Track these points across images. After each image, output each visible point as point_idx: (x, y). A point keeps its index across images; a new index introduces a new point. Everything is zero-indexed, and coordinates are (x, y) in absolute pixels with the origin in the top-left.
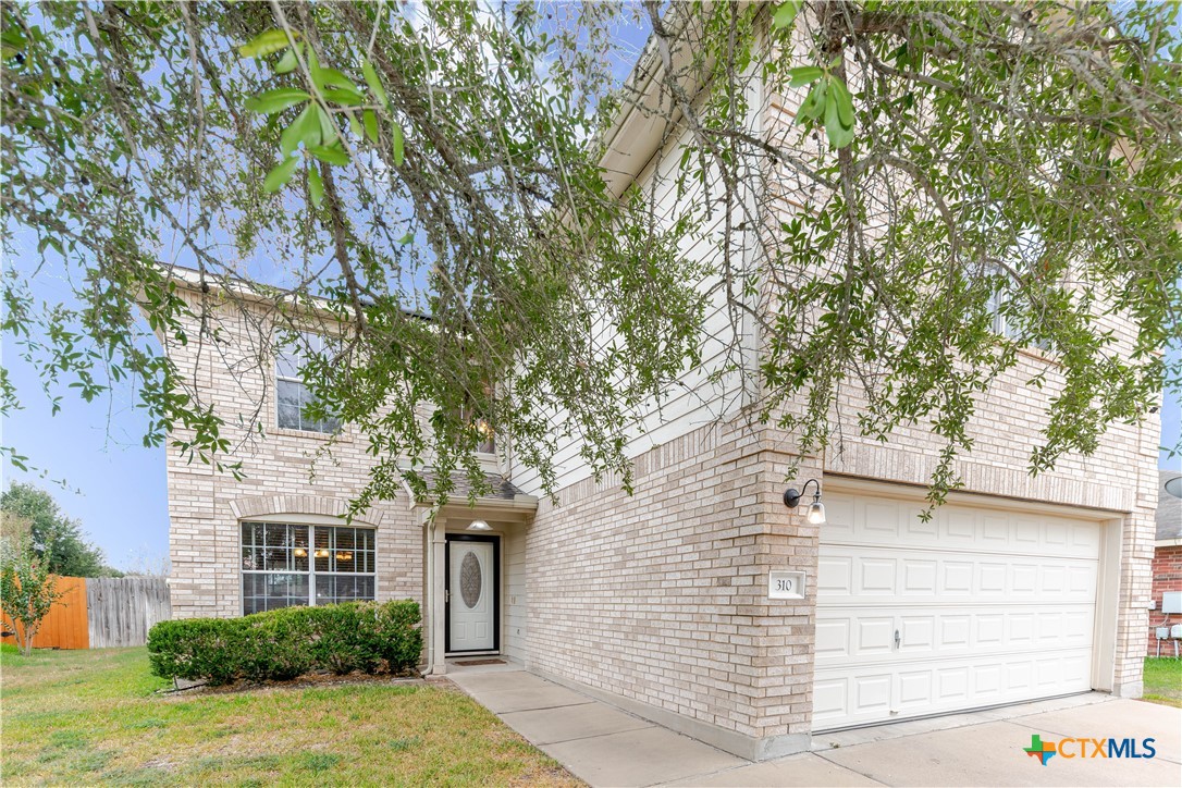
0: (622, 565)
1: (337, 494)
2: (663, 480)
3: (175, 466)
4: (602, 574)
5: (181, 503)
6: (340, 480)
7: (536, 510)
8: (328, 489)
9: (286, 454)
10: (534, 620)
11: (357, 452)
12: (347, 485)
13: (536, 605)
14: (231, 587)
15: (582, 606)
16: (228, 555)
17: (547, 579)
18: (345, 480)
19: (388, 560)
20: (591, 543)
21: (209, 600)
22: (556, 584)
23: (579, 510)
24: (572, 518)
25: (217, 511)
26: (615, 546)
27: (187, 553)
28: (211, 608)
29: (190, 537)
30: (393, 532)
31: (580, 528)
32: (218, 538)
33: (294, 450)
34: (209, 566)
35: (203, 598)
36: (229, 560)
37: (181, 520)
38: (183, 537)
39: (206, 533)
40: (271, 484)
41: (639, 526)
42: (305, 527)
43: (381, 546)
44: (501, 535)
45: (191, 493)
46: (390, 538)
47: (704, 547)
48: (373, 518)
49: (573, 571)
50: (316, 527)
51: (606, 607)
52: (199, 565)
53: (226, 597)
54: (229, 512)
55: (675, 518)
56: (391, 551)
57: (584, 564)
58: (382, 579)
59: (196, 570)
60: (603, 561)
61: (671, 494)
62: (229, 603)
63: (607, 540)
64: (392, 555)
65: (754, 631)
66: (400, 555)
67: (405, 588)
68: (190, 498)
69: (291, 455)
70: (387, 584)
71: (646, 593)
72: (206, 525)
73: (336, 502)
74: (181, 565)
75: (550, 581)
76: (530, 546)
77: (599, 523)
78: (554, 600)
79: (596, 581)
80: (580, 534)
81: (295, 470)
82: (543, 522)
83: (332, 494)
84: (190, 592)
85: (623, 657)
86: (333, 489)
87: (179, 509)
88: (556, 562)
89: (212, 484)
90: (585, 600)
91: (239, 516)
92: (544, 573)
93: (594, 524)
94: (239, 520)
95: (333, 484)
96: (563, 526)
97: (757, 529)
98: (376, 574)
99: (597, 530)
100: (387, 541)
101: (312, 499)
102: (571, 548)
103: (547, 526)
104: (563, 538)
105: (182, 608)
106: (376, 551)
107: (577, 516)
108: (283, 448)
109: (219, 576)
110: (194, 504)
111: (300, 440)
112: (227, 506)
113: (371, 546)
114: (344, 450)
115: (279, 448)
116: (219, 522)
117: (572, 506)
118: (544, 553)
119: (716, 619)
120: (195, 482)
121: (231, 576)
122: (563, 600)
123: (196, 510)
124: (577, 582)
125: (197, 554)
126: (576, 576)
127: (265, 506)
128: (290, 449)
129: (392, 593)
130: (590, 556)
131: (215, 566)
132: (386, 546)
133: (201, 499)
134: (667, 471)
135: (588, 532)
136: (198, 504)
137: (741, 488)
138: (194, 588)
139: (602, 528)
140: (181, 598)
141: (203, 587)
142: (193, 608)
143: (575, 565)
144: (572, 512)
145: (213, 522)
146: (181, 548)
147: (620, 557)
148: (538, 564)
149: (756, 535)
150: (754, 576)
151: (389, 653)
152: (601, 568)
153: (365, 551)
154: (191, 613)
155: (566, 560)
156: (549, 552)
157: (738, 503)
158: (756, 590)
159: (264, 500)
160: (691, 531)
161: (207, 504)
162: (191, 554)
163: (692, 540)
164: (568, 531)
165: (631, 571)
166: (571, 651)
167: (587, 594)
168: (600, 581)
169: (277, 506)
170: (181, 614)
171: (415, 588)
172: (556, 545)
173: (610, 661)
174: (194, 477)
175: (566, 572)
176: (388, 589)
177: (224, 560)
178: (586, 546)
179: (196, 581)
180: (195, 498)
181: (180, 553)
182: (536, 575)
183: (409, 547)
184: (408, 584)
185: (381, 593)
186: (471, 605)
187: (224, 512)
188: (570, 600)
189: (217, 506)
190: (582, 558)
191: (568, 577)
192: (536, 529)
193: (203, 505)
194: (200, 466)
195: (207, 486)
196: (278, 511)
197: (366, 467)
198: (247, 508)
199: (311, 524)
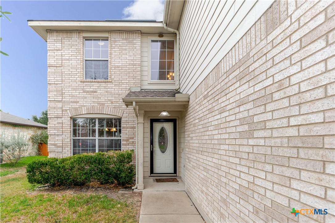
1: (106, 105)
3: (50, 98)
4: (227, 142)
5: (51, 112)
6: (107, 98)
7: (189, 102)
8: (103, 102)
9: (87, 90)
10: (188, 164)
11: (114, 85)
12: (110, 100)
13: (189, 156)
14: (67, 145)
15: (212, 164)
16: (67, 132)
17: (193, 141)
18: (109, 98)
19: (126, 132)
20: (218, 117)
21: (60, 150)
22: (198, 145)
23: (210, 93)
24: (206, 101)
25: (63, 115)
26: (241, 116)
27: (53, 132)
28: (61, 153)
29: (54, 125)
30: (128, 119)
31: (210, 106)
32: (63, 125)
33: (89, 87)
34: (60, 136)
35: (58, 149)
36: (67, 134)
37: (52, 119)
38: (52, 125)
39: (59, 123)
40: (82, 102)
42: (95, 119)
43: (124, 126)
44: (177, 118)
45: (55, 108)
46: (127, 122)
48: (120, 114)
50: (98, 119)
51: (232, 171)
52: (57, 136)
53: (66, 149)
54: (67, 114)
56: (127, 128)
57: (214, 132)
58: (123, 140)
59: (56, 138)
60: (228, 130)
62: (67, 151)
63: (231, 112)
64: (127, 130)
66: (131, 130)
68: (54, 110)
69: (88, 90)
70: (126, 142)
72: (60, 120)
73: (105, 108)
74: (51, 136)
76: (187, 123)
77: (224, 99)
78: (197, 155)
79: (222, 147)
80: (211, 111)
81: (90, 96)
82: (192, 108)
83: (103, 104)
84: (54, 146)
86: (104, 102)
87: (51, 114)
88: (198, 131)
89: (62, 104)
90: (214, 160)
93: (220, 101)
95: (104, 100)
96: (201, 108)
98: (122, 138)
99: (223, 105)
100: (125, 123)
101: (96, 107)
102: (206, 121)
103: (193, 110)
104: (201, 116)
105: (51, 153)
106: (122, 128)
107: (209, 99)
108: (86, 87)
109: (64, 140)
110: (55, 112)
111: (92, 83)
112: (67, 112)
113: (120, 126)
114: (108, 85)
115: (85, 87)
116: (64, 119)
117: (206, 93)
118: (192, 126)
120: (56, 104)
121: (68, 140)
122: (200, 156)
123: (56, 114)
124: (210, 146)
125: (56, 132)
126: (209, 142)
127: (79, 111)
128: (88, 87)
129: (127, 146)
130: (217, 127)
131: (62, 136)
133: (58, 110)
135: (216, 108)
139: (227, 103)
140: (51, 149)
141: (58, 145)
142: (55, 153)
143: (208, 133)
144: (205, 97)
145: (62, 119)
146: (51, 129)
148: (190, 133)
151: (116, 177)
152: (227, 136)
153: (118, 128)
154: (54, 155)
155: (203, 130)
156: (194, 125)
159: (78, 109)
161: (60, 112)
162: (55, 132)
164: (204, 110)
165: (262, 142)
167: (216, 156)
168: (226, 147)
169: (83, 111)
170: (51, 155)
172: (197, 121)
174: (56, 102)
175: (203, 138)
177: (65, 134)
178: (216, 119)
179: (56, 142)
180: (56, 110)
182: (189, 138)
185: (123, 147)
186: (163, 152)
187: (65, 114)
188: (205, 158)
189: (63, 112)
190: (212, 128)
191: (204, 142)
192: (189, 113)
193: (58, 112)
194: (58, 97)
195: (60, 105)
196: (84, 113)
197: (117, 92)
198: (73, 113)
199: (97, 118)
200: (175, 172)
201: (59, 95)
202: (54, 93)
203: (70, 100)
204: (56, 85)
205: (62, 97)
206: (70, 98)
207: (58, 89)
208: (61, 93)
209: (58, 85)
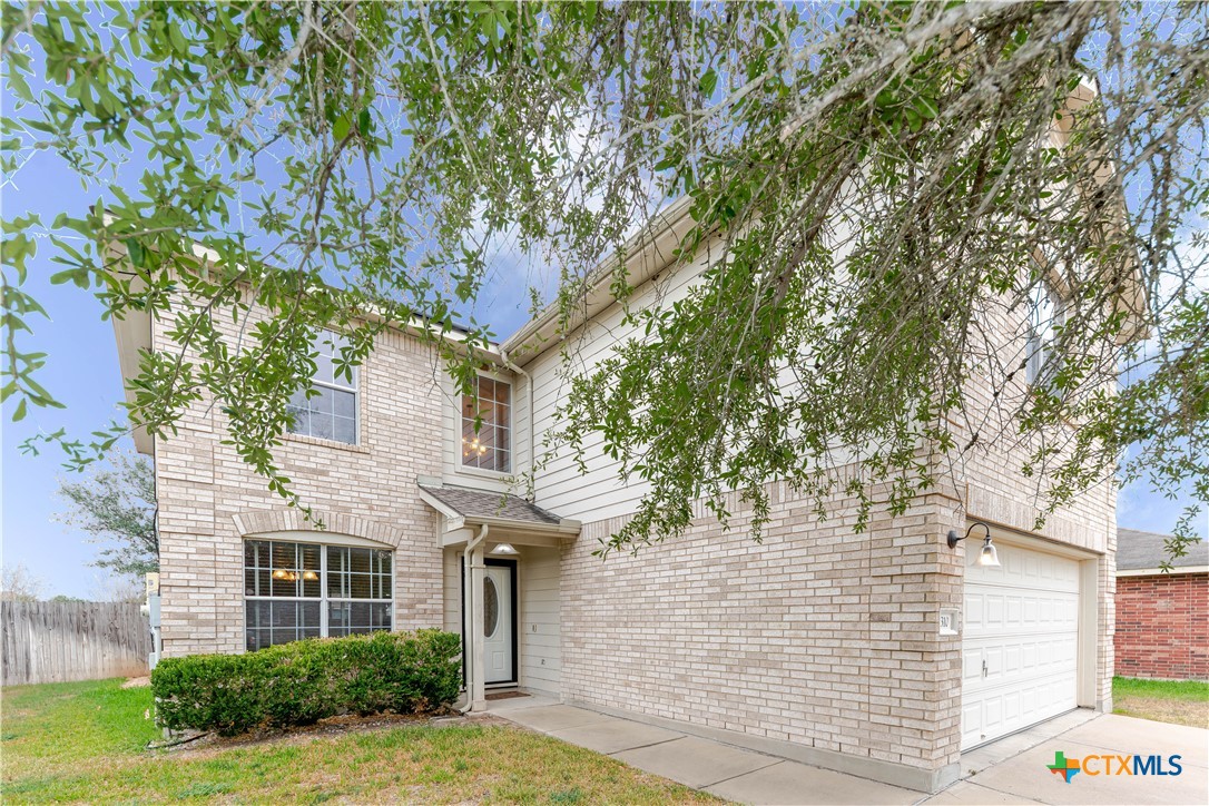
0: (723, 596)
1: (353, 511)
2: (786, 514)
3: (167, 471)
4: (688, 605)
5: (174, 516)
6: (356, 494)
7: (577, 535)
8: (344, 504)
9: (297, 463)
10: (576, 650)
11: (375, 464)
12: (364, 501)
13: (578, 635)
14: (234, 616)
15: (656, 637)
16: (231, 578)
17: (596, 608)
18: (362, 495)
19: (407, 585)
20: (670, 573)
21: (208, 632)
22: (613, 613)
25: (218, 526)
26: (708, 577)
27: (181, 576)
28: (210, 642)
29: (185, 557)
30: (412, 554)
32: (218, 558)
33: (306, 458)
34: (207, 591)
35: (201, 629)
36: (232, 585)
37: (174, 536)
38: (176, 556)
39: (205, 552)
41: (748, 558)
42: (317, 547)
43: (400, 569)
44: (520, 559)
45: (186, 504)
46: (410, 561)
47: (846, 582)
48: (392, 538)
49: (641, 600)
50: (329, 548)
51: (696, 639)
52: (196, 590)
53: (228, 629)
54: (233, 527)
55: (804, 552)
56: (411, 575)
57: (658, 593)
58: (401, 606)
59: (191, 596)
60: (687, 592)
61: (795, 529)
62: (232, 635)
63: (694, 571)
64: (411, 580)
65: (925, 667)
66: (419, 580)
67: (426, 616)
68: (185, 510)
69: (302, 464)
70: (406, 611)
71: (759, 626)
72: (204, 543)
73: (353, 520)
74: (174, 590)
75: (603, 608)
76: (568, 573)
78: (610, 630)
81: (307, 482)
82: (587, 548)
83: (347, 510)
84: (185, 622)
85: (723, 690)
86: (349, 505)
87: (172, 522)
88: (612, 590)
89: (211, 493)
90: (660, 631)
91: (243, 532)
92: (591, 602)
94: (243, 537)
95: (349, 499)
97: (929, 568)
98: (393, 600)
100: (406, 564)
101: (326, 516)
102: (637, 576)
105: (175, 642)
106: (393, 575)
108: (294, 456)
109: (220, 603)
110: (190, 517)
111: (313, 448)
112: (230, 521)
113: (387, 568)
114: (361, 462)
115: (290, 456)
116: (220, 539)
118: (590, 581)
119: (869, 654)
120: (191, 491)
121: (233, 604)
122: (624, 630)
123: (193, 524)
124: (648, 613)
125: (194, 576)
126: (644, 606)
127: (274, 522)
128: (302, 457)
129: (412, 622)
131: (215, 591)
132: (406, 569)
133: (199, 511)
134: (787, 506)
136: (195, 517)
137: (903, 528)
138: (190, 617)
140: (173, 629)
141: (201, 617)
142: (188, 642)
143: (643, 594)
145: (214, 539)
146: (174, 569)
147: (718, 589)
148: (581, 592)
149: (924, 574)
150: (925, 613)
151: (429, 690)
153: (381, 574)
154: (186, 648)
155: (629, 589)
156: (601, 580)
157: (897, 542)
158: (929, 627)
159: (272, 515)
160: (829, 566)
161: (206, 517)
162: (187, 576)
163: (831, 575)
166: (638, 683)
167: (664, 625)
169: (287, 522)
170: (174, 649)
171: (435, 617)
172: (611, 573)
173: (704, 694)
174: (191, 485)
175: (627, 601)
176: (407, 617)
177: (226, 585)
179: (193, 610)
180: (192, 510)
181: (172, 576)
182: (578, 603)
183: (429, 571)
184: (428, 612)
185: (400, 621)
186: (487, 634)
187: (226, 527)
188: (637, 631)
189: (218, 520)
190: (654, 587)
191: (633, 607)
192: (577, 555)
193: (202, 518)
194: (198, 473)
195: (206, 496)
196: (288, 528)
197: (384, 482)
198: (254, 524)
199: (324, 544)
200: (515, 678)
201: (202, 466)
202: (185, 457)
203: (243, 485)
204: (191, 433)
205: (214, 472)
206: (241, 478)
207: (199, 446)
208: (209, 461)
209: (197, 434)
